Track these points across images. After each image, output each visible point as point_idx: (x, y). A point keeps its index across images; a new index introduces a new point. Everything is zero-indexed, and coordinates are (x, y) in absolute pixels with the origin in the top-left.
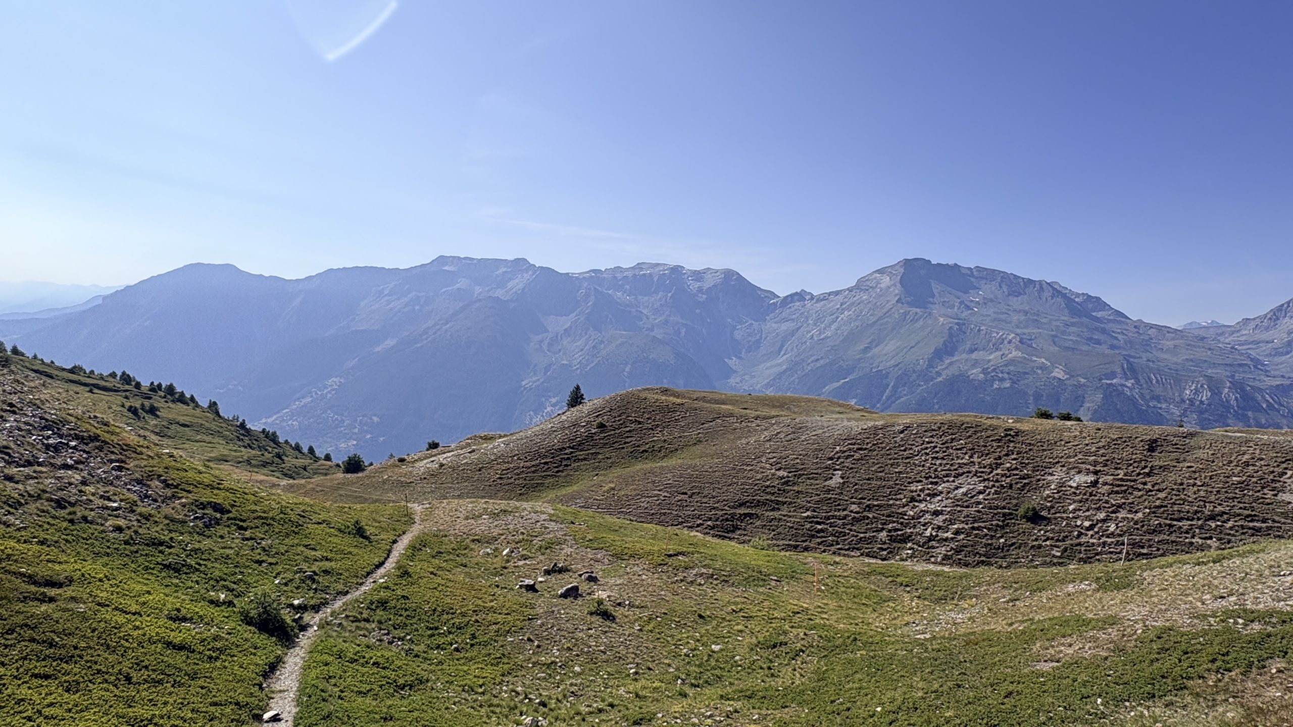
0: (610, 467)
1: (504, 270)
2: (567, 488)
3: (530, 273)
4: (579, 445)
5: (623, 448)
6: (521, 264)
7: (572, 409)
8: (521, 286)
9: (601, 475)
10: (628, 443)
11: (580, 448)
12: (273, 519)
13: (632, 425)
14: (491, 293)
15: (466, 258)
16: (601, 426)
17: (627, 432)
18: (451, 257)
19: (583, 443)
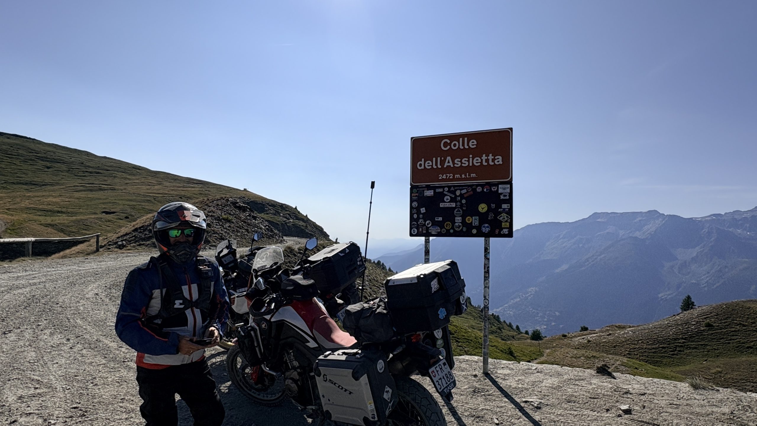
0: (718, 356)
1: (640, 219)
2: (681, 367)
3: (660, 219)
4: (690, 337)
5: (729, 343)
6: (653, 214)
7: (685, 312)
8: (654, 229)
9: (710, 361)
10: (733, 340)
11: (691, 340)
12: (471, 340)
13: (738, 327)
14: (631, 235)
15: (612, 213)
16: (708, 325)
17: (733, 331)
18: (602, 213)
19: (694, 337)
